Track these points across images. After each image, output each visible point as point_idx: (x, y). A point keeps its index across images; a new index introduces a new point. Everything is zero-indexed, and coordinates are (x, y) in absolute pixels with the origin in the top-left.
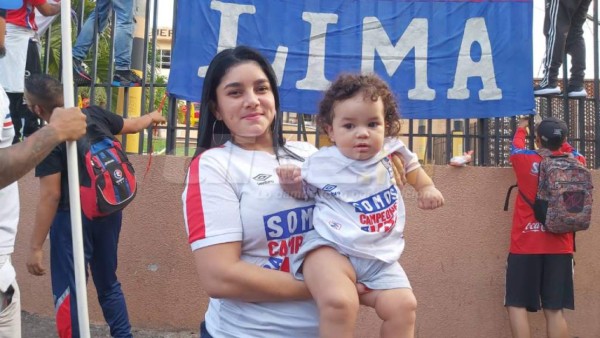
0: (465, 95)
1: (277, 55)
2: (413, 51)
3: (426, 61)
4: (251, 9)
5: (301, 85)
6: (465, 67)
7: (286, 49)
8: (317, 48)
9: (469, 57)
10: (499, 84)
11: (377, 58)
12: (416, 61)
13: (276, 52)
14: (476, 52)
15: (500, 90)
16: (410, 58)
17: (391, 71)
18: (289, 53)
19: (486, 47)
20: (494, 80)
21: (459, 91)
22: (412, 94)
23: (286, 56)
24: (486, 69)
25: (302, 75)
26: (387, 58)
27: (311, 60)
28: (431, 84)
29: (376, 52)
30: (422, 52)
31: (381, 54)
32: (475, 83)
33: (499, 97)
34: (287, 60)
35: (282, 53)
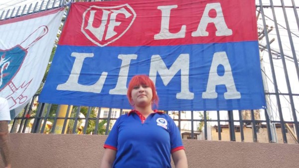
0: (215, 96)
1: (101, 77)
2: (180, 71)
3: (188, 77)
4: (92, 55)
5: (112, 92)
6: (214, 79)
7: (106, 73)
8: (124, 72)
9: (216, 73)
10: (238, 89)
11: (158, 76)
12: (182, 77)
13: (101, 75)
14: (221, 71)
15: (239, 93)
16: (178, 75)
17: (166, 83)
18: (108, 75)
19: (228, 67)
20: (234, 87)
21: (210, 93)
22: (179, 96)
23: (106, 77)
24: (228, 80)
25: (114, 86)
26: (164, 76)
27: (120, 78)
28: (191, 90)
29: (157, 73)
30: (185, 72)
31: (160, 74)
32: (221, 89)
33: (239, 97)
34: (106, 79)
35: (104, 75)
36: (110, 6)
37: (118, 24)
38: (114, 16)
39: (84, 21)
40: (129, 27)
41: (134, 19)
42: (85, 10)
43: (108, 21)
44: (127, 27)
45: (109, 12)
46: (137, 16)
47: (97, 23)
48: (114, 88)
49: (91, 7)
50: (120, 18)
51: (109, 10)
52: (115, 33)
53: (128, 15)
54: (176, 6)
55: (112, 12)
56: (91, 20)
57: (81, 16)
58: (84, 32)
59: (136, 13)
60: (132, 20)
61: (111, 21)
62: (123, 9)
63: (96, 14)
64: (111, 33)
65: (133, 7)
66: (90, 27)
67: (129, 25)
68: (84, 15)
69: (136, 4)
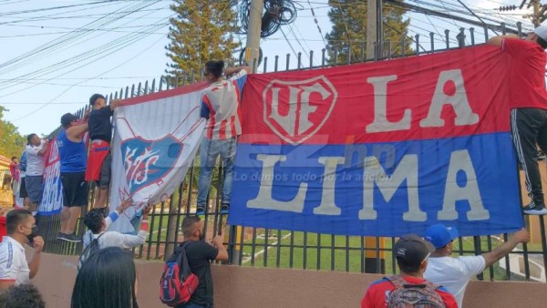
0: (454, 216)
1: (300, 189)
2: (405, 181)
3: (417, 189)
4: (283, 158)
5: (317, 211)
6: (452, 192)
7: (306, 185)
8: (329, 182)
9: (455, 184)
10: (486, 206)
11: (376, 188)
12: (409, 189)
13: (299, 187)
14: (462, 179)
15: (487, 211)
16: (404, 187)
17: (387, 198)
18: (308, 188)
19: (471, 174)
20: (481, 203)
21: (448, 213)
22: (406, 217)
23: (306, 190)
24: (472, 192)
25: (318, 202)
26: (383, 188)
27: (324, 192)
28: (423, 207)
29: (375, 183)
30: (413, 180)
31: (378, 185)
32: (462, 206)
33: (487, 217)
34: (307, 192)
35: (304, 187)
36: (299, 79)
37: (313, 109)
38: (305, 97)
39: (265, 105)
40: (329, 113)
41: (334, 101)
42: (265, 87)
43: (299, 104)
44: (326, 113)
45: (298, 91)
46: (339, 95)
47: (284, 108)
48: (319, 205)
49: (273, 82)
50: (315, 99)
51: (297, 86)
52: (311, 125)
53: (325, 94)
54: (393, 77)
55: (303, 91)
56: (275, 104)
57: (261, 98)
58: (269, 124)
59: (337, 91)
60: (331, 102)
61: (302, 106)
62: (318, 84)
63: (280, 95)
64: (305, 124)
65: (331, 81)
66: (275, 115)
67: (328, 110)
68: (264, 95)
69: (335, 75)
